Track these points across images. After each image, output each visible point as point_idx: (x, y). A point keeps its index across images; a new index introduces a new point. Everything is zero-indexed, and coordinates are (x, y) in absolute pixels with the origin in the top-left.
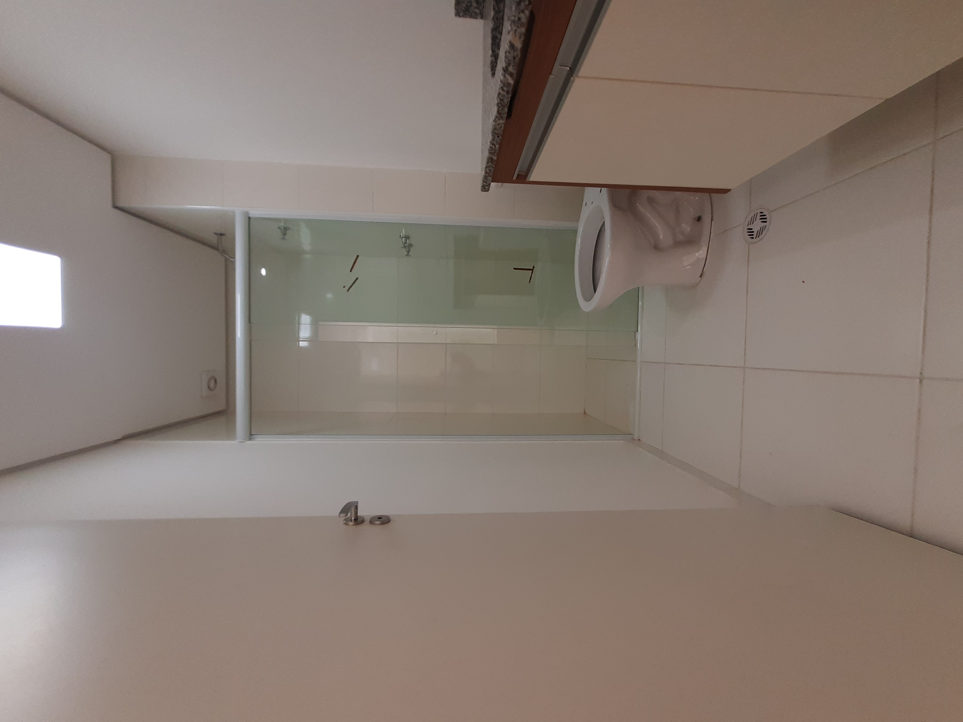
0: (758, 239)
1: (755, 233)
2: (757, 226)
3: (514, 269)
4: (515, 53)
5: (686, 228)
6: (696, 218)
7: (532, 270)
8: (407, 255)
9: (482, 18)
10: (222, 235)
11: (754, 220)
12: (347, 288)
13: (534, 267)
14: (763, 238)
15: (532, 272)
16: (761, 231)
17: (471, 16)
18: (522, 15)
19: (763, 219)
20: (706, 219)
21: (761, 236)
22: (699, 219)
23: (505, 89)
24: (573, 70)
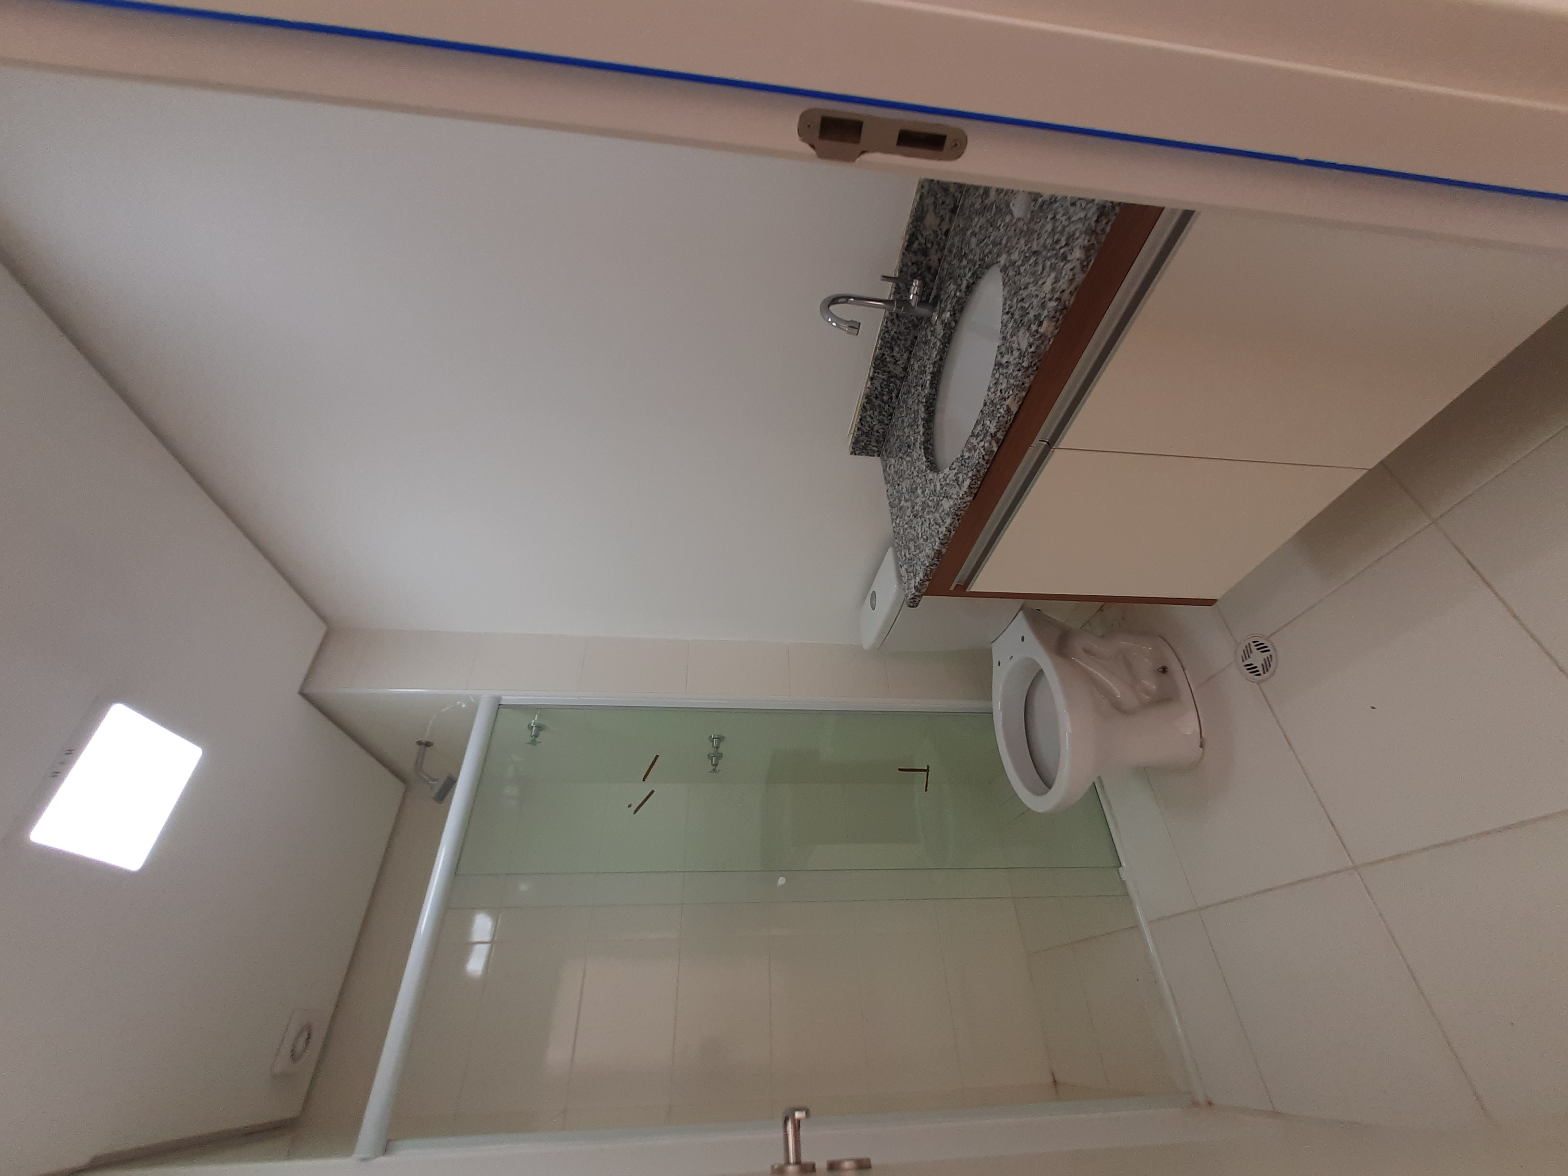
0: (1267, 674)
1: (1260, 668)
2: (1258, 659)
3: (899, 769)
4: (1009, 418)
5: (1150, 684)
6: (1160, 669)
7: (927, 771)
8: (714, 770)
9: (879, 456)
10: (428, 744)
11: (1249, 652)
12: (634, 807)
13: (928, 767)
14: (1274, 671)
15: (928, 774)
16: (1267, 663)
17: (868, 454)
18: (1027, 380)
19: (1262, 648)
20: (1174, 667)
21: (1271, 670)
22: (1164, 670)
23: (986, 457)
24: (1051, 444)
